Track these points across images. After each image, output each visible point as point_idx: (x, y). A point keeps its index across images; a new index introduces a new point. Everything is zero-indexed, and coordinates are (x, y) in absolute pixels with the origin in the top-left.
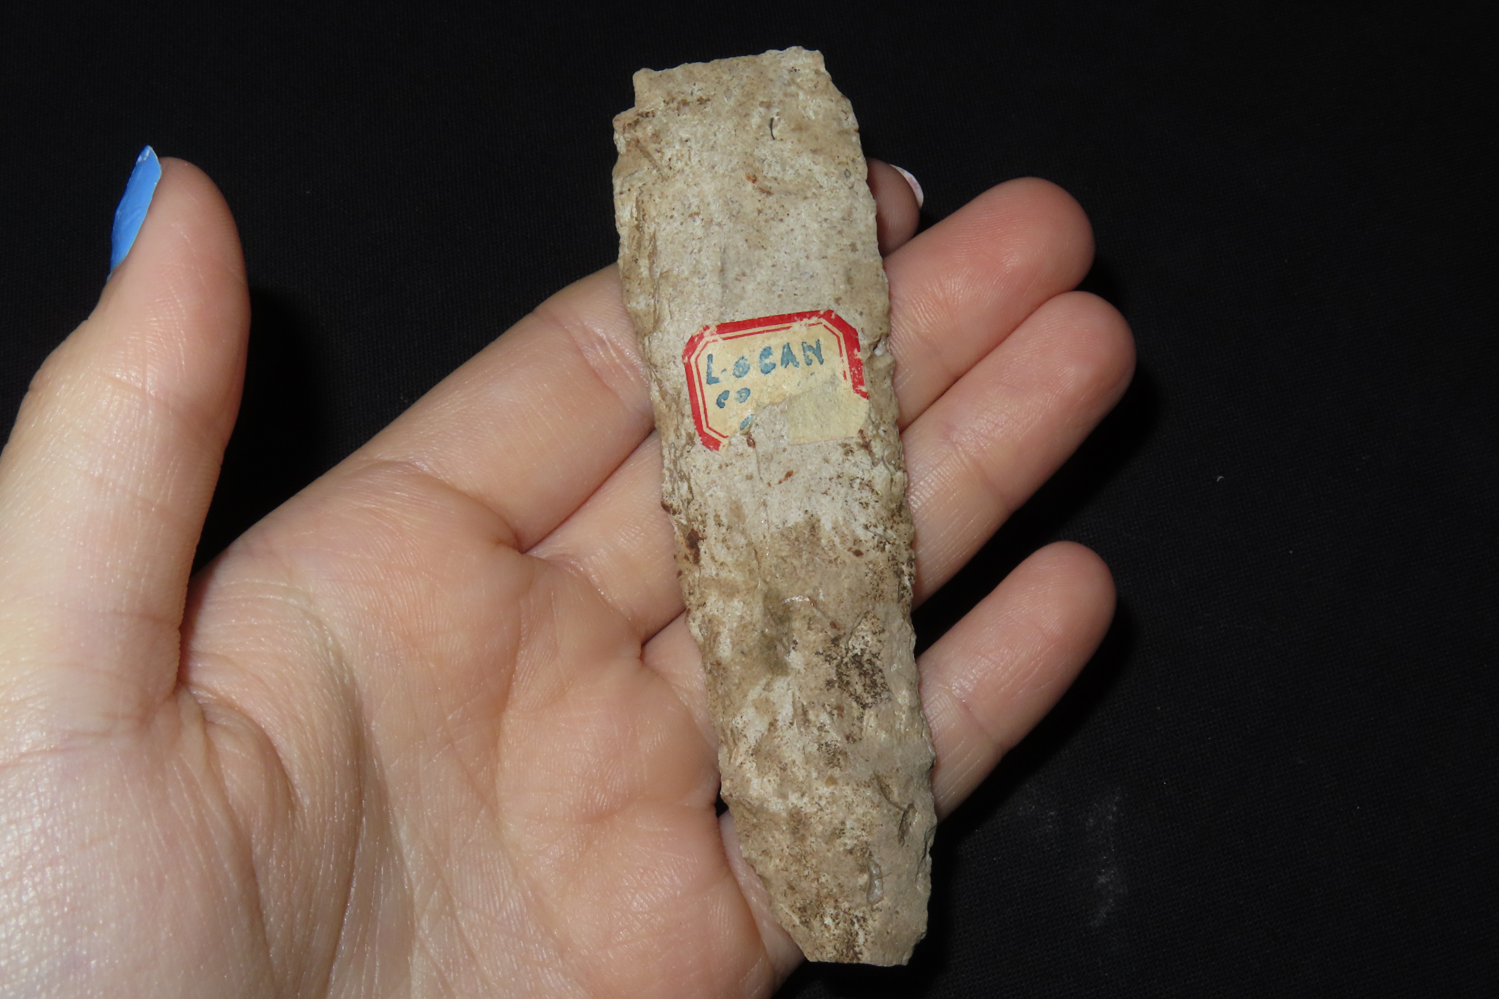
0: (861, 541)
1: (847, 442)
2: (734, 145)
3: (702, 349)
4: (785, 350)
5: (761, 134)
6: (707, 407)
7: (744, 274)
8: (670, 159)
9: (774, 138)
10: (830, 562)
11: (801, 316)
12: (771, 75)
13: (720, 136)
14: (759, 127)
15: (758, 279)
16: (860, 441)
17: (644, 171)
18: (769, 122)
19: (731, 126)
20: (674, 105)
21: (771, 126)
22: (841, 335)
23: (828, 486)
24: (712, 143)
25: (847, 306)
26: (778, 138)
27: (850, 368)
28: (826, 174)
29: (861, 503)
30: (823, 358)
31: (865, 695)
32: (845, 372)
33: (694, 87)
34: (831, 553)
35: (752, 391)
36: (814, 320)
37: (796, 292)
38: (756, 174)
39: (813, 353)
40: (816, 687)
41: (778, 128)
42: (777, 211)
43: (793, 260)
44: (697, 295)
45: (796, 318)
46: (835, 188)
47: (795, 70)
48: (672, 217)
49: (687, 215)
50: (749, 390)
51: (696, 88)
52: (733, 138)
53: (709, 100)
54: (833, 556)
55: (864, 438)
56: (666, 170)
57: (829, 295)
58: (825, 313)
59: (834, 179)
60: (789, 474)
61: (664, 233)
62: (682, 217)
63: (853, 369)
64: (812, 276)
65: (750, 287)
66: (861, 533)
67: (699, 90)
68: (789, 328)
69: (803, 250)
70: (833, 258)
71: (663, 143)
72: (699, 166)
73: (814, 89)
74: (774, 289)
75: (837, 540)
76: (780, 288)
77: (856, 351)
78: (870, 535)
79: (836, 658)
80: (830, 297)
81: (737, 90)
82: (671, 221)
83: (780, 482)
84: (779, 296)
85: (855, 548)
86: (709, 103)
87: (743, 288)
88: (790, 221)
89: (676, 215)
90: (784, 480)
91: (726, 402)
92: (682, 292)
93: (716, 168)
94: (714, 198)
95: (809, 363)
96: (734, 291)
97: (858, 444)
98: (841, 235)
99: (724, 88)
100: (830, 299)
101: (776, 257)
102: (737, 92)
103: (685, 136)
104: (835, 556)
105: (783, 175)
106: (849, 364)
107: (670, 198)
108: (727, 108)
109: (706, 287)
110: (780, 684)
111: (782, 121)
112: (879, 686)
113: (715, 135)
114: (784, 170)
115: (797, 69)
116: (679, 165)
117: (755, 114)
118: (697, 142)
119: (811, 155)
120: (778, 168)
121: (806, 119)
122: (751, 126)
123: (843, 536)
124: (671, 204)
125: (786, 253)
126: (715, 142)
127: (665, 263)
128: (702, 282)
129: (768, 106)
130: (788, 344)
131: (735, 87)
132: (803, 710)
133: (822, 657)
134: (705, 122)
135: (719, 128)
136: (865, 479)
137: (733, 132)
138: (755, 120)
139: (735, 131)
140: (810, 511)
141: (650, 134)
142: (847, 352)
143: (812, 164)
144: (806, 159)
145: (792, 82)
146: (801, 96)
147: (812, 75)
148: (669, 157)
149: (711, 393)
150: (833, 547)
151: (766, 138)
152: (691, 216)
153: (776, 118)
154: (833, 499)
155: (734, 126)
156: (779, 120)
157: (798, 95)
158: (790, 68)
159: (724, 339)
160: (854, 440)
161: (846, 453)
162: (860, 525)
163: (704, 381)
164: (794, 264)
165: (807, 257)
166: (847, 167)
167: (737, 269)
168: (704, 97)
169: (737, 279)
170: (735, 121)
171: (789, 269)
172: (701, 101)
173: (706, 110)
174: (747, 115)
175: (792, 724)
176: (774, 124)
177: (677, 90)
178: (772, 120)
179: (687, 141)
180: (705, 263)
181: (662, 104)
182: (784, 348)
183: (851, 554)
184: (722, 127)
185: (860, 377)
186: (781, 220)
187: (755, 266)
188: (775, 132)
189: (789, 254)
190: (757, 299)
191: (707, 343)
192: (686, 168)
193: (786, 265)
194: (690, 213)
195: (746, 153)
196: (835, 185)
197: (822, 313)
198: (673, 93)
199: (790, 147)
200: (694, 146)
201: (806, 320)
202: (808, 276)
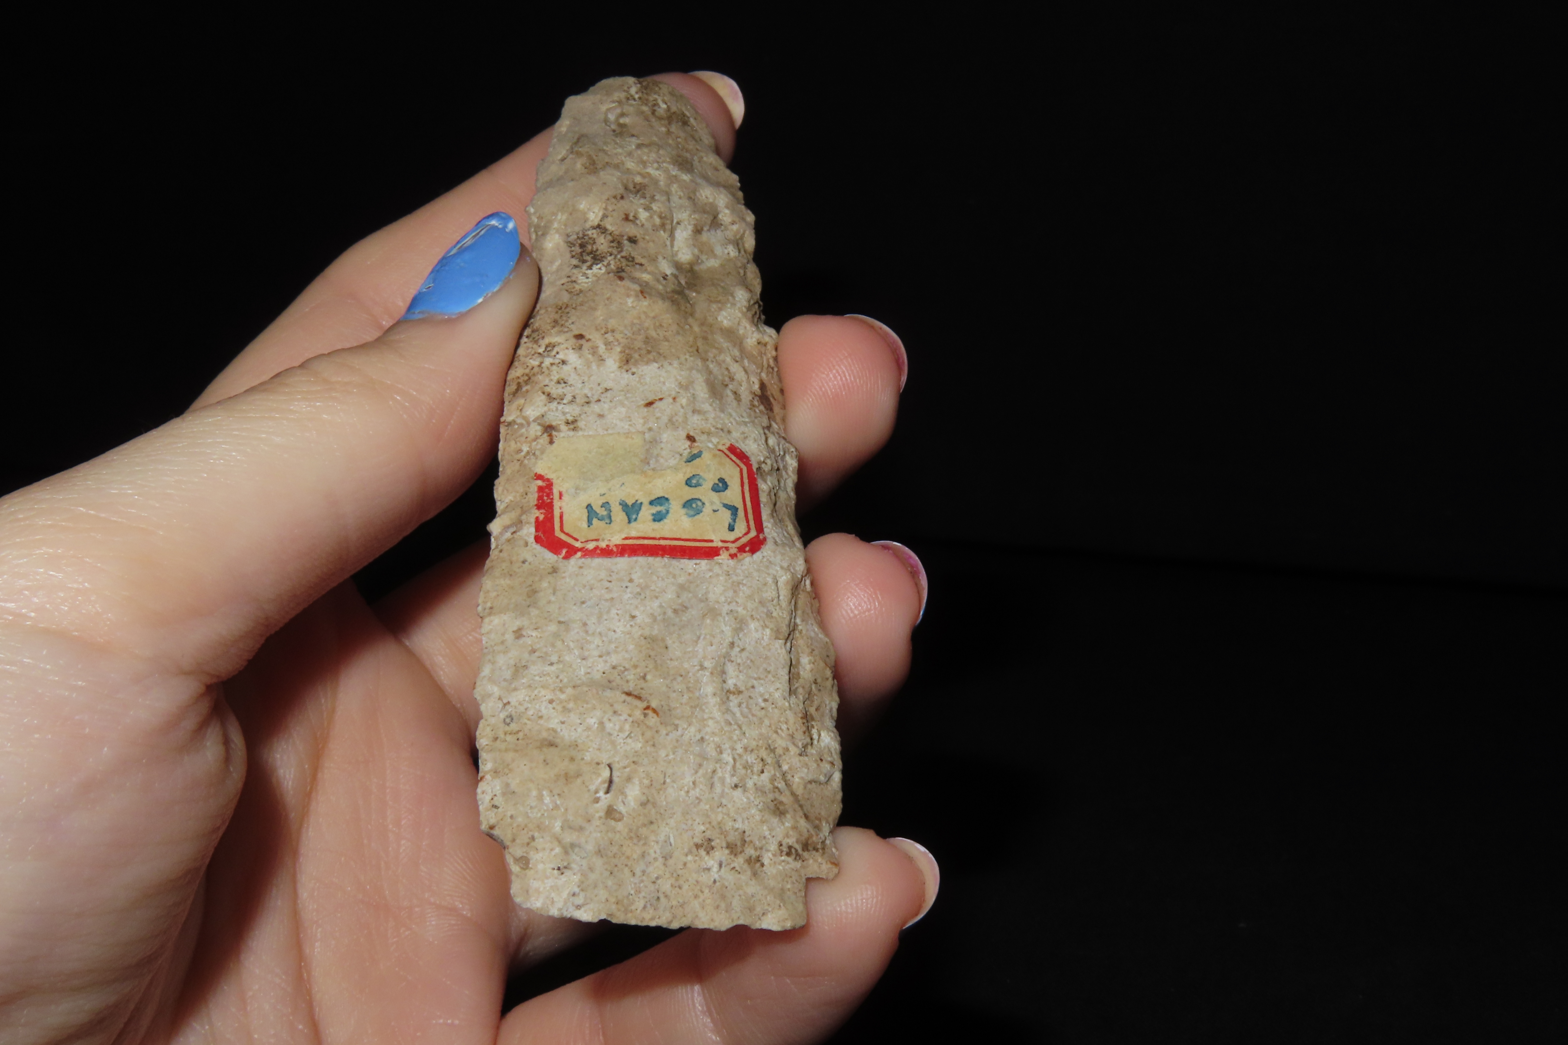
0: (573, 349)
1: (571, 433)
2: (670, 762)
3: (740, 538)
4: (634, 517)
5: (627, 770)
6: (740, 488)
7: (675, 611)
8: (762, 772)
9: (609, 766)
10: (613, 331)
11: (607, 552)
12: (598, 862)
13: (688, 779)
14: (629, 779)
15: (656, 604)
16: (554, 433)
17: (799, 775)
18: (614, 787)
19: (670, 790)
20: (750, 851)
21: (611, 782)
22: (558, 533)
23: (603, 396)
24: (701, 772)
25: (542, 567)
26: (602, 766)
27: (552, 502)
28: (541, 717)
29: (565, 383)
30: (586, 510)
31: (595, 236)
32: (560, 498)
33: (716, 876)
34: (611, 339)
35: (684, 482)
36: (591, 546)
37: (608, 584)
38: (642, 717)
39: (598, 514)
40: (648, 242)
41: (600, 780)
42: (619, 677)
43: (606, 622)
44: (741, 594)
45: (615, 549)
46: (530, 702)
47: (559, 869)
48: (765, 700)
49: (746, 694)
50: (687, 484)
51: (714, 874)
52: (670, 771)
53: (698, 846)
54: (609, 336)
55: (550, 436)
56: (769, 760)
57: (564, 578)
58: (575, 553)
59: (530, 713)
60: (650, 404)
61: (779, 685)
62: (752, 695)
63: (549, 501)
64: (583, 603)
65: (670, 595)
66: (572, 357)
67: (709, 869)
68: (626, 538)
69: (590, 632)
70: (551, 621)
71: (771, 796)
72: (723, 747)
73: (536, 835)
74: (638, 590)
75: (602, 348)
76: (628, 590)
77: (541, 517)
78: (561, 356)
79: (622, 257)
80: (564, 575)
81: (653, 855)
82: (767, 697)
83: (661, 399)
84: (631, 581)
85: (583, 342)
86: (698, 840)
87: (678, 597)
88: (601, 666)
89: (760, 700)
90: (656, 400)
91: (717, 482)
92: (762, 603)
93: (698, 737)
94: (705, 701)
95: (605, 505)
96: (690, 595)
97: (559, 431)
98: (532, 648)
99: (671, 862)
100: (564, 572)
101: (628, 626)
102: (655, 850)
103: (738, 793)
104: (606, 336)
105: (603, 718)
106: (553, 506)
107: (767, 722)
108: (672, 822)
109: (729, 600)
110: (685, 255)
111: (593, 788)
112: (577, 245)
113: (694, 783)
114: (601, 723)
115: (556, 872)
116: (751, 758)
117: (632, 804)
118: (722, 780)
119: (558, 741)
120: (609, 726)
121: (556, 792)
122: (641, 783)
123: (594, 350)
124: (766, 716)
125: (614, 631)
126: (696, 772)
127: (779, 651)
128: (733, 606)
129: (610, 812)
130: (629, 522)
131: (655, 859)
132: (665, 228)
133: (637, 261)
134: (707, 807)
135: (688, 792)
136: (556, 403)
137: (668, 780)
138: (634, 792)
139: (664, 783)
140: (630, 374)
141: (788, 816)
142: (552, 517)
143: (559, 730)
144: (567, 737)
145: (568, 849)
146: (558, 825)
147: (534, 857)
148: (763, 775)
149: (734, 495)
150: (607, 344)
151: (621, 764)
152: (740, 692)
153: (601, 794)
154: (599, 384)
155: (666, 789)
156: (596, 792)
157: (562, 828)
158: (568, 873)
159: (712, 541)
160: (562, 435)
161: (574, 421)
162: (571, 364)
163: (741, 513)
164: (605, 617)
165: (585, 624)
166: (507, 728)
167: (684, 618)
168: (702, 852)
169: (686, 608)
170: (663, 798)
171: (614, 611)
172: (707, 846)
173: (703, 828)
174: (644, 804)
175: (678, 223)
176: (606, 785)
177: (743, 877)
178: (607, 792)
179: (736, 786)
180: (728, 628)
181: (766, 861)
182: (636, 519)
183: (588, 336)
184: (683, 793)
185: (540, 494)
186: (614, 668)
187: (659, 618)
188: (606, 773)
189: (609, 630)
190: (663, 580)
191: (733, 542)
192: (740, 751)
193: (617, 617)
194: (741, 696)
195: (654, 745)
196: (529, 705)
197: (579, 554)
198: (749, 873)
199: (587, 754)
200: (727, 776)
201: (603, 545)
202: (589, 603)
